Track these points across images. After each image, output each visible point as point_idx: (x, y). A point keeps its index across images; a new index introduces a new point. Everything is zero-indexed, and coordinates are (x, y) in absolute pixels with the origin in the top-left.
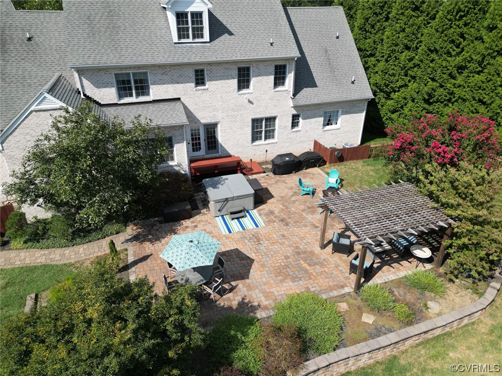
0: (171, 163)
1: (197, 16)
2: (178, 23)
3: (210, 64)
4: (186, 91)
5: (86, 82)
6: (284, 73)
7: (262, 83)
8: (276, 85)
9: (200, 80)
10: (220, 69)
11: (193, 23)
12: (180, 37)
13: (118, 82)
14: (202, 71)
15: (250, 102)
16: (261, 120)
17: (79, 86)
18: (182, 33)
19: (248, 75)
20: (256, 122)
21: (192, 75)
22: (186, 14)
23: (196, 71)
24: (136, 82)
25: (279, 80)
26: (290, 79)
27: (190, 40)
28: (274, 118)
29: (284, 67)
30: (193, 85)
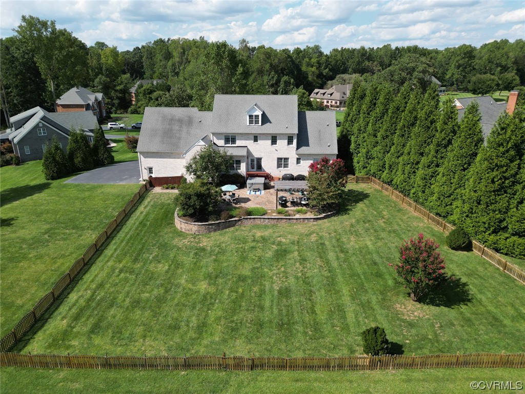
0: (239, 171)
1: (257, 116)
2: (250, 119)
3: (260, 134)
4: (250, 144)
5: (214, 138)
6: (292, 139)
7: (282, 143)
8: (288, 144)
9: (256, 139)
10: (264, 136)
11: (255, 119)
12: (250, 124)
13: (225, 139)
14: (257, 136)
15: (276, 150)
16: (282, 159)
17: (212, 139)
18: (251, 122)
19: (276, 139)
20: (279, 159)
21: (253, 138)
22: (253, 116)
23: (255, 136)
24: (231, 139)
25: (290, 141)
26: (295, 141)
27: (254, 125)
28: (288, 159)
29: (292, 137)
30: (253, 141)
